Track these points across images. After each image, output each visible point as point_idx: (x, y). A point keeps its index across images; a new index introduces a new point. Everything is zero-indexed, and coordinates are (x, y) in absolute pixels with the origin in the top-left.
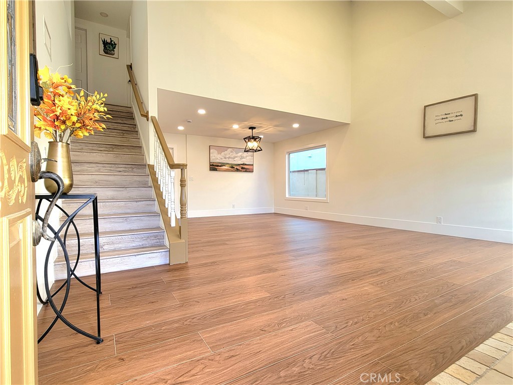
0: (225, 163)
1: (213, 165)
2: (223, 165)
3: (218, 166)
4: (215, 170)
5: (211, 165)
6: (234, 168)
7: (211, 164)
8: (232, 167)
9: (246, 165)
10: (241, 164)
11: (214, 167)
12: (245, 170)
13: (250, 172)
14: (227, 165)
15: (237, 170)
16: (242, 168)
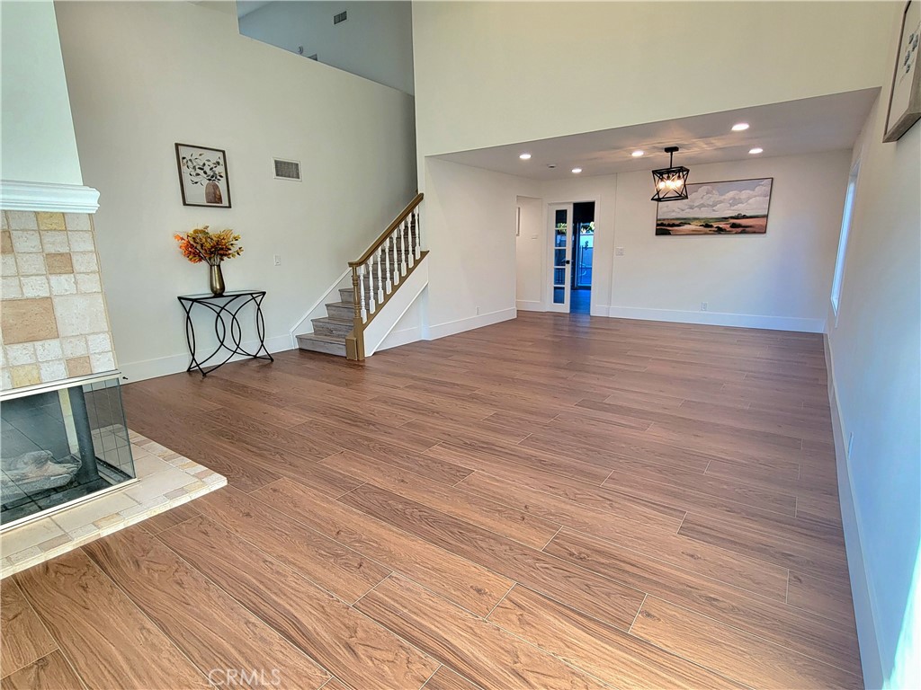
0: (689, 219)
1: (662, 225)
2: (686, 221)
3: (673, 225)
4: (667, 233)
5: (658, 225)
6: (711, 226)
7: (659, 222)
8: (707, 226)
9: (745, 217)
10: (732, 218)
11: (663, 229)
12: (740, 230)
13: (754, 233)
14: (695, 223)
15: (720, 231)
16: (734, 226)
